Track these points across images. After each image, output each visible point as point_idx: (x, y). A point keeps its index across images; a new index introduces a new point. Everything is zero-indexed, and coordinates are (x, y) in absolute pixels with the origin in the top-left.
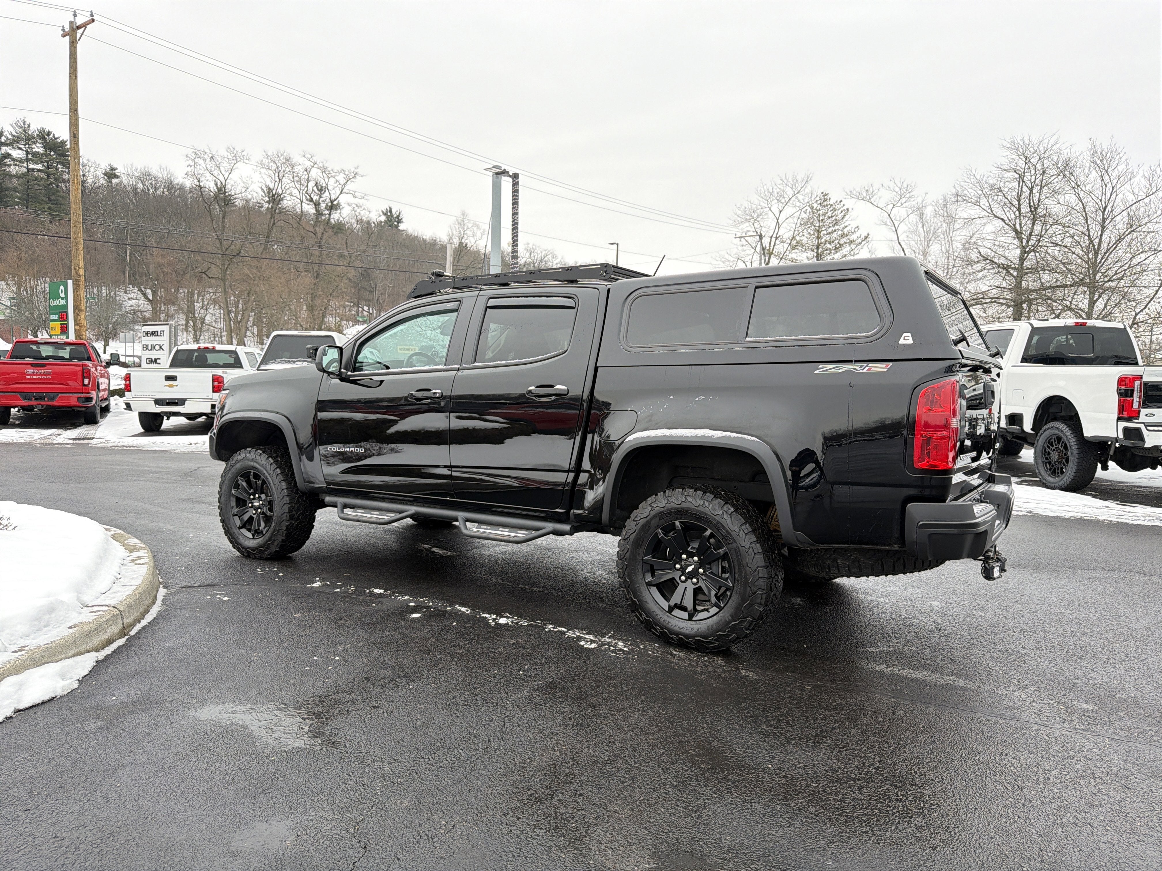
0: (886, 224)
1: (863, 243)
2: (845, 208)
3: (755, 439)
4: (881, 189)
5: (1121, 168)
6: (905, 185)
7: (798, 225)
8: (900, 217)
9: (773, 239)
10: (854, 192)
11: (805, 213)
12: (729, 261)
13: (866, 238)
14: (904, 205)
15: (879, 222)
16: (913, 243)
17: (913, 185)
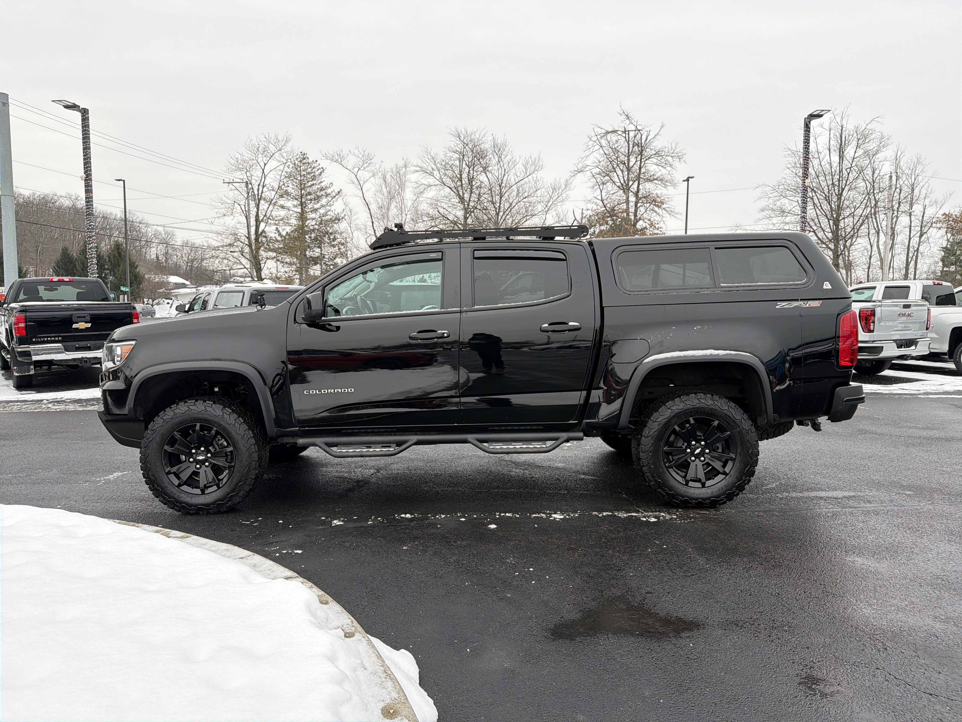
0: (353, 183)
1: (337, 197)
2: (320, 167)
3: (748, 354)
4: (349, 155)
5: (509, 157)
6: (366, 153)
7: (283, 177)
8: (364, 179)
9: (261, 188)
10: (328, 155)
11: (289, 168)
12: (227, 203)
13: (339, 192)
14: (366, 169)
15: (349, 181)
16: (379, 200)
17: (373, 154)
